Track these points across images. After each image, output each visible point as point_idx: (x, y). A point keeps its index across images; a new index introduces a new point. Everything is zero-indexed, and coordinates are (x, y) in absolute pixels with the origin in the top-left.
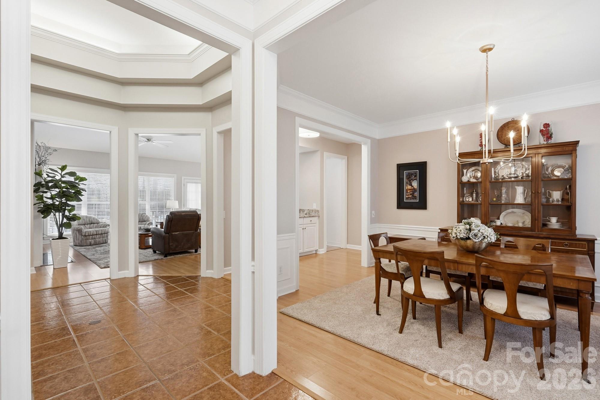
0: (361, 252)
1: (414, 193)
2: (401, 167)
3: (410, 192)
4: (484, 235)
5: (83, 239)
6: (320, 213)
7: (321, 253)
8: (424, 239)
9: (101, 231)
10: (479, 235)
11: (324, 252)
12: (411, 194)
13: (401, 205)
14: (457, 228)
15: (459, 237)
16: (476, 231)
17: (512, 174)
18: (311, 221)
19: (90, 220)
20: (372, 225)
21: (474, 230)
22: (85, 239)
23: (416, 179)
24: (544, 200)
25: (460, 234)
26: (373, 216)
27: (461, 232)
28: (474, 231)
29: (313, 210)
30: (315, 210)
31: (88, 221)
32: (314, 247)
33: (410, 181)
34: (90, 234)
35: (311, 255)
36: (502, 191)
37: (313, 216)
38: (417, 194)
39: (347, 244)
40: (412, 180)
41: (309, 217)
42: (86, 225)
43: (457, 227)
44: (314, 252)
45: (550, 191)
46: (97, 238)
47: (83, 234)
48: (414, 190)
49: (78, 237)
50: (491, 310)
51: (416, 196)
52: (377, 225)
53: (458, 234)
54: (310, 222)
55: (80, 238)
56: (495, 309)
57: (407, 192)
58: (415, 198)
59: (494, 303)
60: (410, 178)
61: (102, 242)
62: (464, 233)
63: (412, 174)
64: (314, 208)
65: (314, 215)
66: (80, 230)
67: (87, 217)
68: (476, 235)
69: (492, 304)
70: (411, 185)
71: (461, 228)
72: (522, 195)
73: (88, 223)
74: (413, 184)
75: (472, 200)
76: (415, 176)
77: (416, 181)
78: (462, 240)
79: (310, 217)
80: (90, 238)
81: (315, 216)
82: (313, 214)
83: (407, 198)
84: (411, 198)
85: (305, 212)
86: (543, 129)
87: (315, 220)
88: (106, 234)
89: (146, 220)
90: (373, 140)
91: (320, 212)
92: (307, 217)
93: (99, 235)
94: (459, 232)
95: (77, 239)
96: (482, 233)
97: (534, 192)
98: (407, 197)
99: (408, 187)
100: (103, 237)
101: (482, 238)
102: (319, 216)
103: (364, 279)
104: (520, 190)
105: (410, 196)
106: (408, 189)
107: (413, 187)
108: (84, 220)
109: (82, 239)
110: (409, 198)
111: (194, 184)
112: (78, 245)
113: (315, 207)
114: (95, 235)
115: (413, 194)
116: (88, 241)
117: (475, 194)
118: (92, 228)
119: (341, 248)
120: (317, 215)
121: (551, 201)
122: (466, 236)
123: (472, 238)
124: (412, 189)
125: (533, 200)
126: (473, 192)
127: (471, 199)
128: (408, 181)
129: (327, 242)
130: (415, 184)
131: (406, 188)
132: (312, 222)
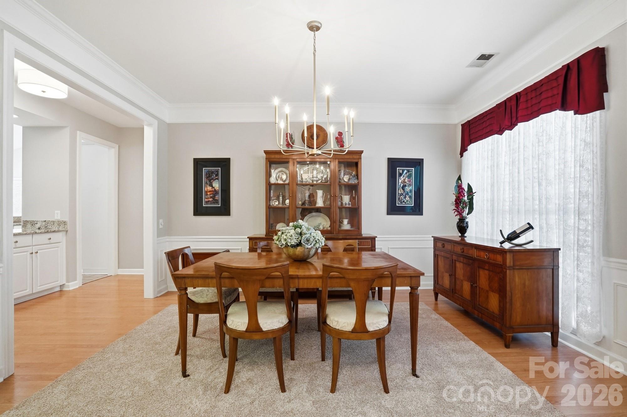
0: (143, 278)
1: (215, 196)
2: (199, 164)
3: (210, 194)
4: (316, 240)
6: (69, 227)
7: (71, 289)
8: (228, 251)
10: (311, 240)
11: (77, 287)
12: (211, 197)
13: (199, 210)
14: (286, 234)
15: (289, 244)
16: (308, 235)
17: (314, 177)
18: (50, 239)
20: (160, 238)
21: (305, 234)
23: (217, 179)
24: (339, 203)
25: (291, 240)
26: (161, 227)
27: (292, 238)
28: (305, 236)
29: (54, 222)
30: (59, 221)
32: (58, 281)
33: (210, 181)
35: (49, 295)
36: (306, 195)
37: (54, 232)
38: (219, 197)
39: (118, 268)
40: (212, 179)
41: (45, 233)
43: (287, 231)
44: (58, 289)
45: (342, 196)
48: (215, 192)
50: (337, 328)
51: (217, 200)
52: (167, 238)
53: (289, 241)
54: (48, 242)
56: (341, 327)
57: (207, 195)
58: (216, 202)
59: (340, 321)
60: (210, 176)
62: (295, 238)
63: (212, 173)
64: (56, 218)
65: (57, 229)
68: (308, 240)
69: (338, 322)
70: (212, 186)
71: (291, 233)
72: (322, 199)
74: (214, 185)
75: (279, 203)
76: (217, 175)
77: (217, 180)
78: (292, 247)
79: (47, 232)
81: (58, 231)
82: (55, 228)
83: (207, 202)
84: (211, 201)
85: (38, 226)
86: (338, 136)
87: (59, 237)
90: (161, 122)
91: (68, 224)
92: (41, 233)
94: (290, 237)
96: (314, 237)
97: (332, 195)
98: (207, 200)
99: (208, 188)
101: (314, 242)
102: (67, 231)
103: (152, 318)
104: (320, 193)
105: (211, 200)
106: (207, 190)
107: (214, 188)
110: (209, 201)
113: (58, 216)
115: (213, 197)
117: (281, 197)
119: (109, 275)
120: (63, 229)
121: (344, 204)
122: (297, 242)
123: (304, 244)
124: (212, 191)
125: (332, 204)
126: (280, 195)
127: (277, 203)
128: (207, 180)
129: (84, 270)
130: (217, 185)
131: (206, 189)
132: (51, 241)
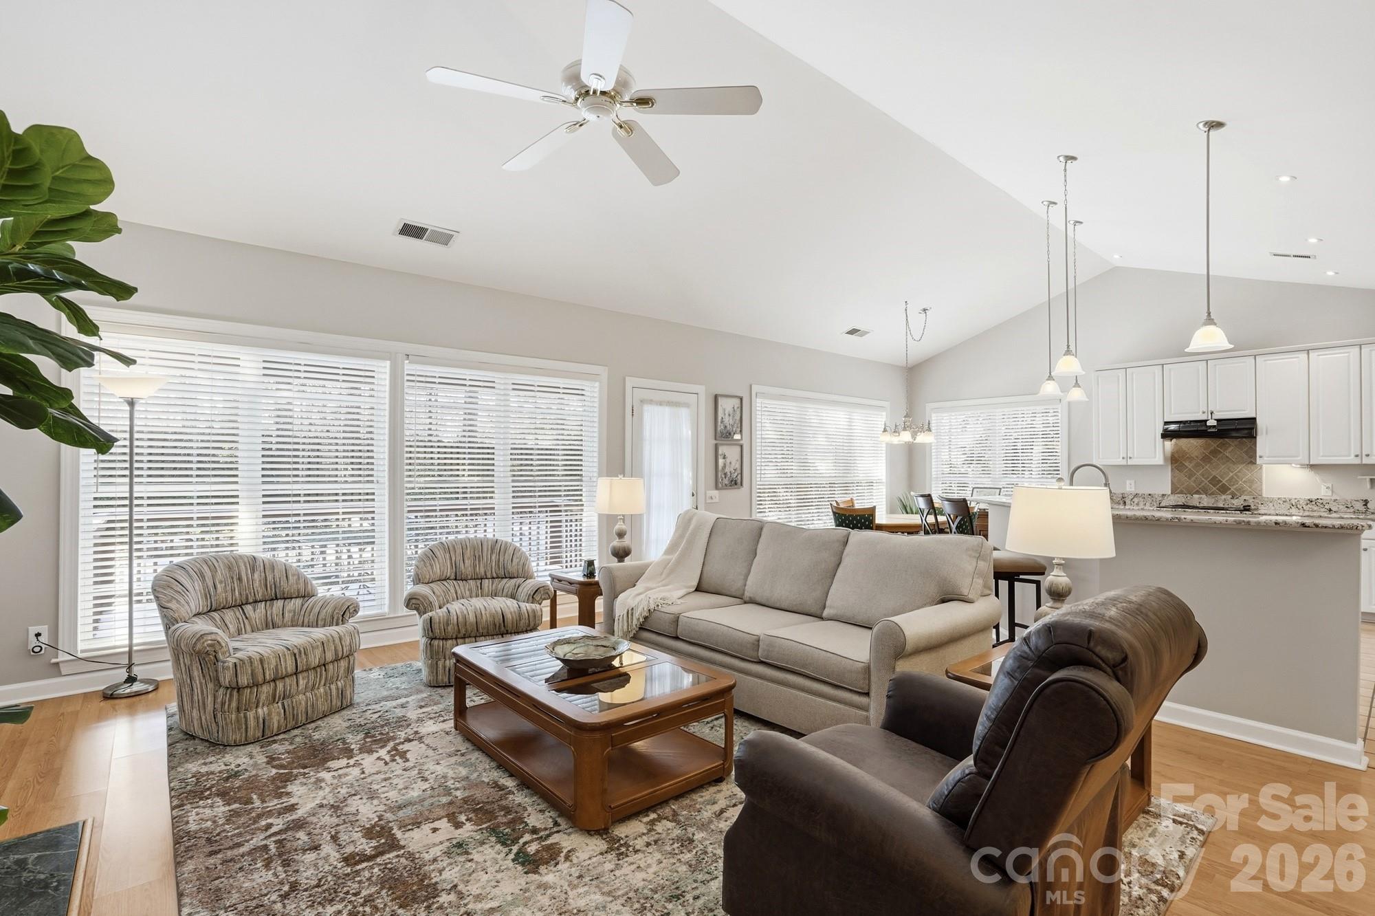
5: (223, 704)
9: (318, 652)
19: (270, 578)
22: (234, 704)
31: (257, 584)
34: (260, 679)
42: (248, 608)
46: (298, 693)
47: (226, 678)
49: (197, 691)
55: (210, 699)
61: (322, 706)
66: (207, 653)
67: (253, 562)
73: (259, 597)
80: (263, 697)
88: (343, 664)
89: (512, 568)
93: (312, 674)
95: (192, 702)
100: (328, 682)
108: (240, 579)
109: (218, 706)
111: (667, 410)
112: (199, 733)
114: (288, 676)
116: (251, 715)
118: (277, 620)
